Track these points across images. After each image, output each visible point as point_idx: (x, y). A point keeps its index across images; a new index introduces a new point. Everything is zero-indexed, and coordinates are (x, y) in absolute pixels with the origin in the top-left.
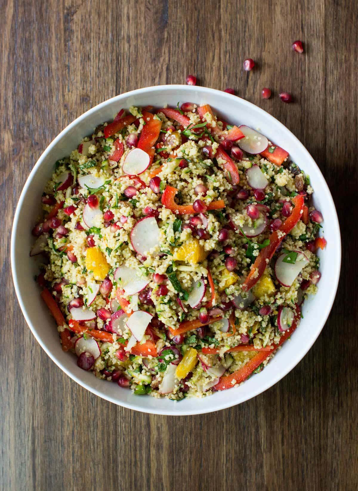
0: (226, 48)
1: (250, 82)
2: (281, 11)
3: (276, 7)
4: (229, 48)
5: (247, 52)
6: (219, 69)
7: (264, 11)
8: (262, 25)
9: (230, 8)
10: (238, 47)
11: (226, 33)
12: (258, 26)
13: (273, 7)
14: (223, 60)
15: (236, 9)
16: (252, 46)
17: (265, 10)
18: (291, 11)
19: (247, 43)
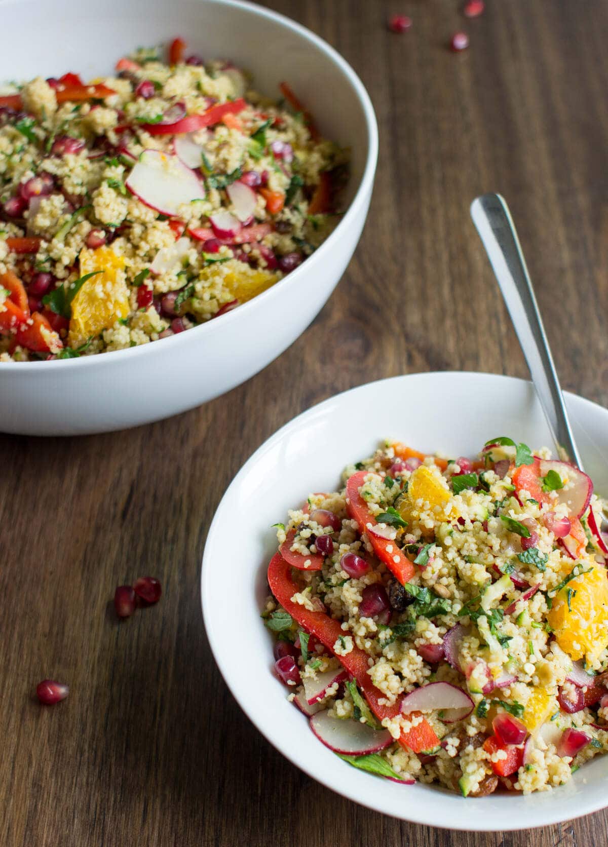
0: (172, 549)
1: (126, 489)
2: (37, 622)
3: (47, 630)
4: (166, 549)
5: (126, 540)
6: (191, 510)
7: (78, 621)
8: (85, 595)
9: (156, 627)
10: (145, 550)
11: (169, 577)
12: (94, 590)
13: (55, 629)
14: (182, 526)
15: (142, 625)
16: (114, 553)
17: (75, 623)
18: (14, 622)
19: (124, 558)
